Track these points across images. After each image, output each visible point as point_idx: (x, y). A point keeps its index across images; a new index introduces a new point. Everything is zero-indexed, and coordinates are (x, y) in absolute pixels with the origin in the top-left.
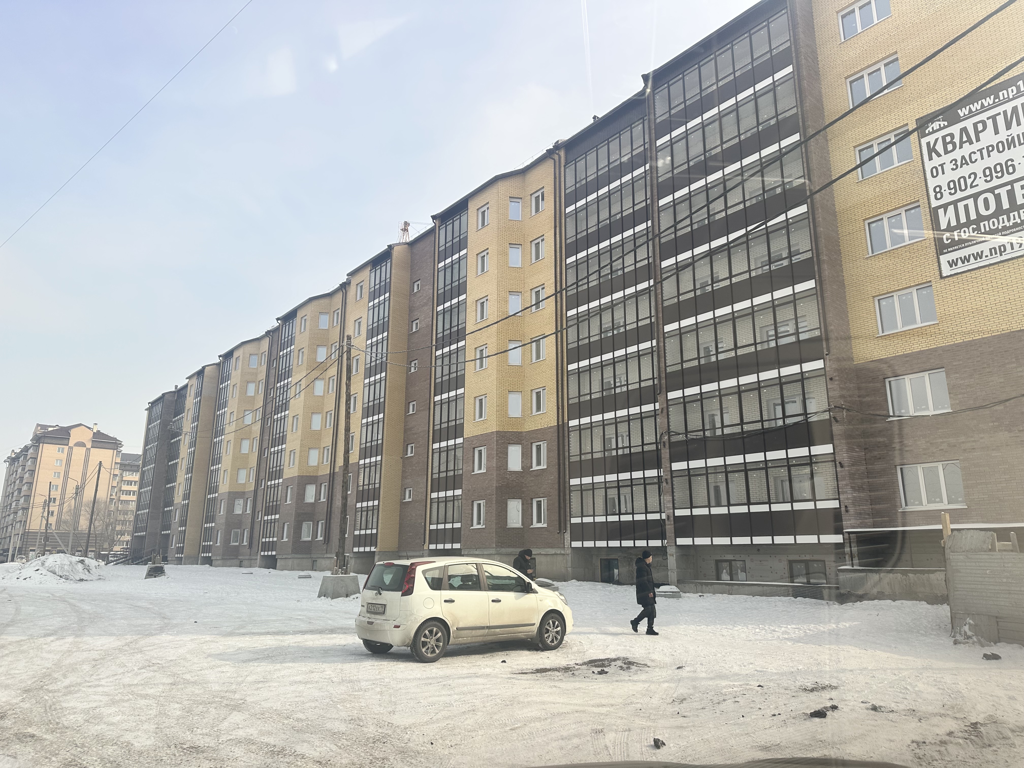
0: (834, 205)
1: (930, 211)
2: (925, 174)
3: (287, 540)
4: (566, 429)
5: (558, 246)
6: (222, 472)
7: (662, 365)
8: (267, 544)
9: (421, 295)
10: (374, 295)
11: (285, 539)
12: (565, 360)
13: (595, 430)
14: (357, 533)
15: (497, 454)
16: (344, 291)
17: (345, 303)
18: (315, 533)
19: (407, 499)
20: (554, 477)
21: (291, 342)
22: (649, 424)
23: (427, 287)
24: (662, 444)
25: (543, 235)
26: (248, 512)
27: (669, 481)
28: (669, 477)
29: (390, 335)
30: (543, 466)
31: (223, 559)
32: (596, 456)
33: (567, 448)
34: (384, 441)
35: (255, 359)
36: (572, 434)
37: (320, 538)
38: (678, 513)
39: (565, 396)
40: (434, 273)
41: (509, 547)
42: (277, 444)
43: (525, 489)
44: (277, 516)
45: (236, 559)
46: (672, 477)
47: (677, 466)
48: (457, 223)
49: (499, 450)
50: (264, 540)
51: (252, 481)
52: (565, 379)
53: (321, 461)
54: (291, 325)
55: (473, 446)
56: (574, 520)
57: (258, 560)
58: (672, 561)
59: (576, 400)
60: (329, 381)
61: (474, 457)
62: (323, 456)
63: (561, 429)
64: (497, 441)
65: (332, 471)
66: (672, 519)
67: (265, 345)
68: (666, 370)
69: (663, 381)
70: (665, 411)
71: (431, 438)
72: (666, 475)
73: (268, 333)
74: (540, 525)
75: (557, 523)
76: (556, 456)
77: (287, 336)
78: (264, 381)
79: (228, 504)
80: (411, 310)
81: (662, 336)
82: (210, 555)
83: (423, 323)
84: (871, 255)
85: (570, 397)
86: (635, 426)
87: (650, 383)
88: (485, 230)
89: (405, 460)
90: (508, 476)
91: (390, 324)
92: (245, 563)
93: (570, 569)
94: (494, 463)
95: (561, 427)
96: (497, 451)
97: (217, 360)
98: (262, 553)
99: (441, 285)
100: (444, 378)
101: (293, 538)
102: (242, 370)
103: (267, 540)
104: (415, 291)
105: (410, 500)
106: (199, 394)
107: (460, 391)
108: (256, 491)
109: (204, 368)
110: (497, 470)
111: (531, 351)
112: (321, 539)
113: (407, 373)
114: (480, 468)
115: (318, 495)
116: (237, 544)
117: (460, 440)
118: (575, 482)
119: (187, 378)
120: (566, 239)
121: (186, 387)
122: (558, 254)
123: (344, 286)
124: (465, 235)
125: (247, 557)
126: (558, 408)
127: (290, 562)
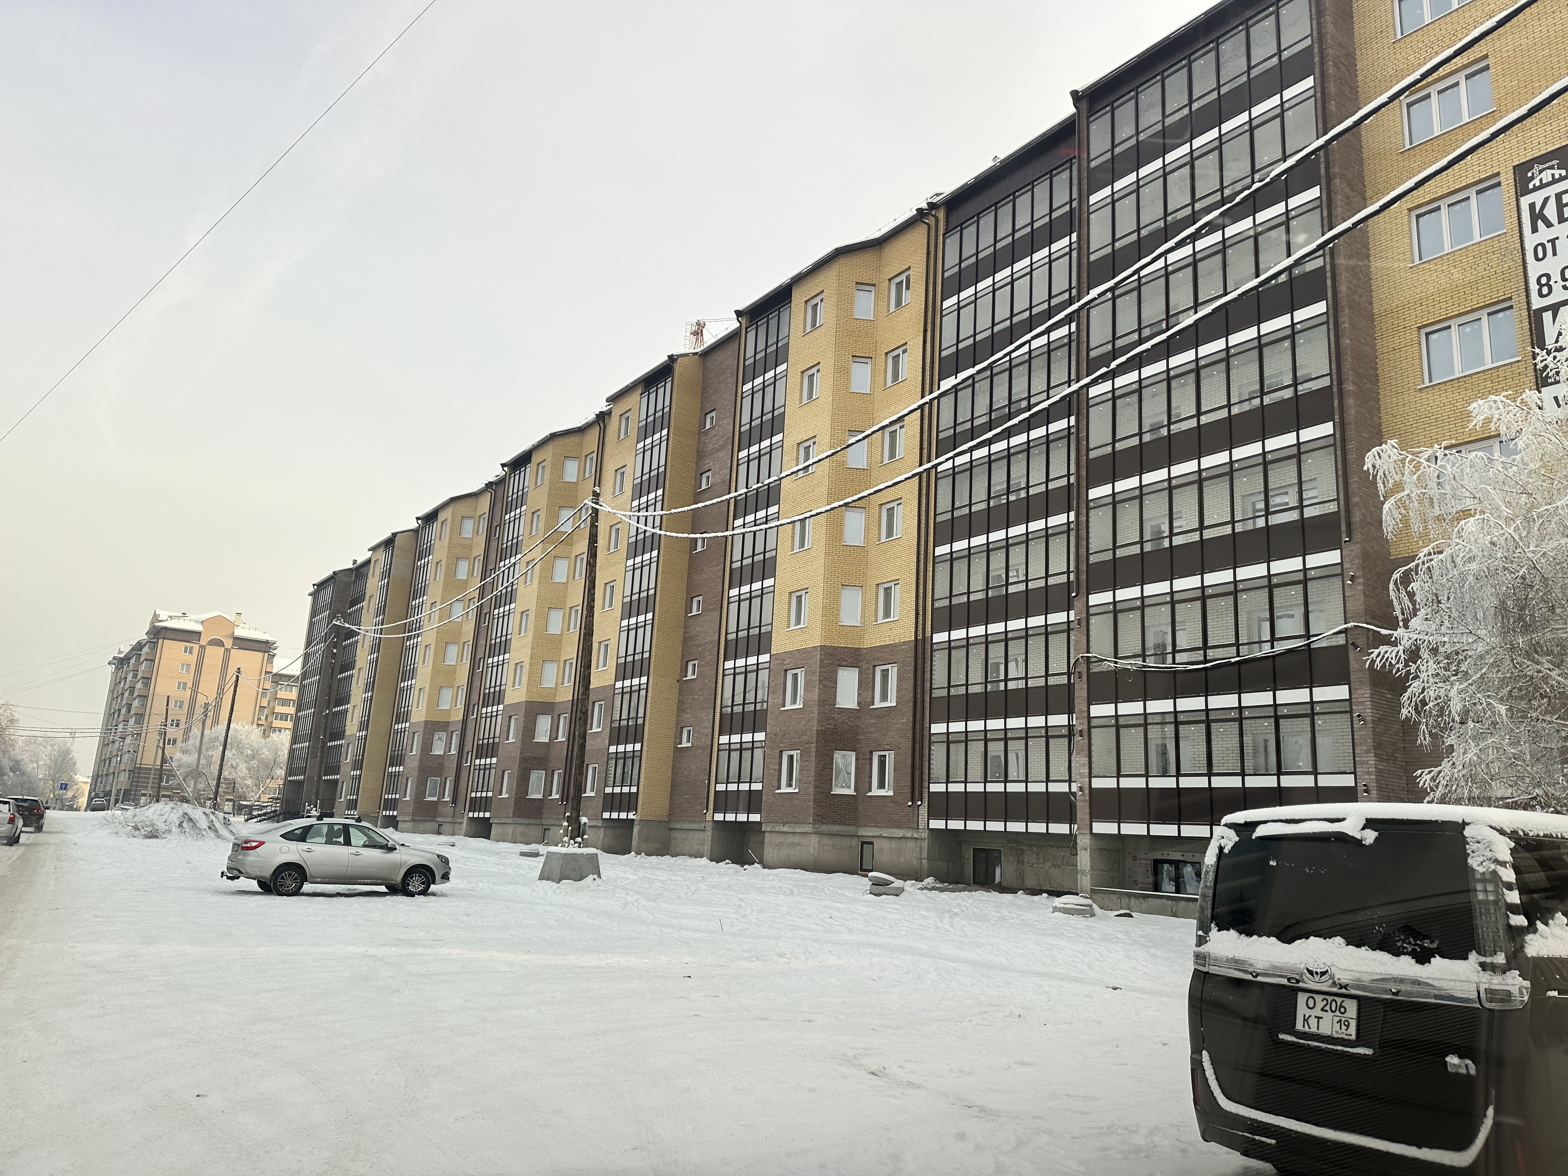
0: (1371, 303)
1: (1529, 315)
2: (1524, 255)
3: (507, 796)
4: (928, 647)
5: (928, 361)
6: (417, 692)
7: (1083, 551)
8: (478, 801)
9: (716, 433)
10: (645, 432)
11: (505, 795)
12: (931, 539)
13: (973, 650)
14: (608, 790)
15: (820, 681)
16: (602, 425)
17: (603, 444)
18: (548, 787)
19: (685, 744)
20: (906, 720)
21: (521, 500)
22: (1058, 644)
23: (725, 421)
24: (1077, 675)
25: (906, 343)
26: (453, 752)
27: (1085, 733)
28: (1086, 727)
29: (666, 493)
30: (891, 703)
31: (412, 820)
32: (973, 690)
33: (928, 675)
34: (653, 654)
35: (469, 525)
36: (937, 655)
37: (555, 796)
38: (1097, 783)
39: (929, 596)
40: (737, 399)
41: (834, 822)
42: (497, 652)
43: (862, 737)
44: (494, 760)
45: (434, 821)
46: (1090, 727)
47: (1097, 710)
48: (773, 323)
49: (824, 674)
50: (473, 795)
51: (461, 706)
52: (930, 569)
53: (560, 681)
54: (522, 474)
55: (785, 667)
56: (935, 788)
57: (465, 824)
58: (1084, 859)
59: (946, 603)
60: (576, 561)
61: (785, 683)
62: (564, 674)
63: (920, 647)
64: (821, 661)
65: (576, 695)
66: (1087, 792)
67: (485, 503)
68: (1088, 559)
69: (1083, 577)
70: (1084, 624)
71: (722, 652)
72: (1081, 724)
73: (489, 485)
74: (882, 792)
75: (909, 790)
76: (911, 689)
77: (515, 491)
78: (481, 558)
79: (424, 738)
80: (700, 456)
81: (1084, 505)
82: (395, 813)
83: (717, 476)
84: (1427, 384)
85: (936, 597)
86: (1037, 645)
87: (1063, 579)
88: (816, 334)
89: (683, 685)
90: (836, 716)
91: (668, 477)
92: (446, 827)
93: (925, 862)
94: (815, 695)
95: (920, 643)
96: (820, 676)
97: (414, 525)
98: (471, 815)
99: (746, 419)
100: (745, 562)
101: (516, 793)
102: (450, 540)
103: (479, 795)
104: (708, 426)
105: (689, 745)
106: (387, 574)
107: (768, 582)
108: (465, 721)
109: (394, 535)
110: (819, 706)
111: (880, 524)
112: (558, 797)
113: (691, 552)
114: (794, 701)
115: (554, 731)
116: (435, 799)
117: (764, 658)
118: (938, 728)
119: (369, 550)
120: (940, 351)
121: (368, 562)
122: (928, 373)
123: (602, 418)
124: (785, 341)
125: (449, 820)
126: (917, 614)
127: (510, 829)
